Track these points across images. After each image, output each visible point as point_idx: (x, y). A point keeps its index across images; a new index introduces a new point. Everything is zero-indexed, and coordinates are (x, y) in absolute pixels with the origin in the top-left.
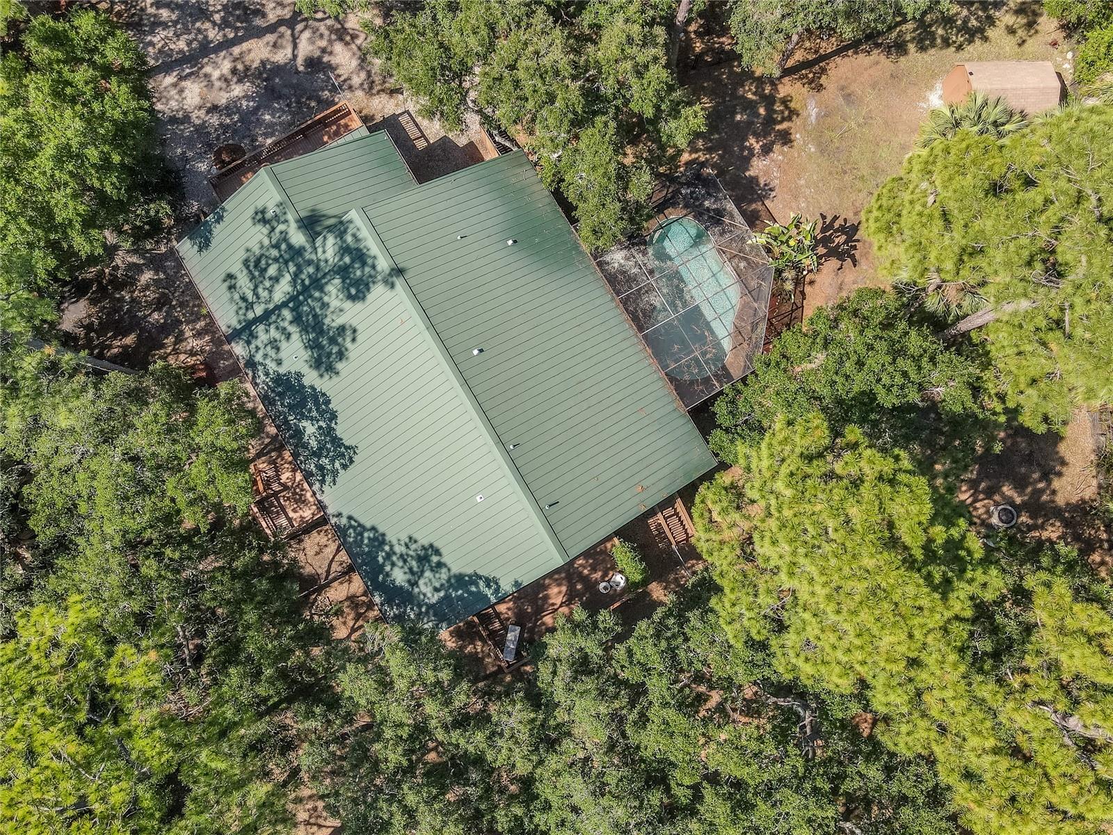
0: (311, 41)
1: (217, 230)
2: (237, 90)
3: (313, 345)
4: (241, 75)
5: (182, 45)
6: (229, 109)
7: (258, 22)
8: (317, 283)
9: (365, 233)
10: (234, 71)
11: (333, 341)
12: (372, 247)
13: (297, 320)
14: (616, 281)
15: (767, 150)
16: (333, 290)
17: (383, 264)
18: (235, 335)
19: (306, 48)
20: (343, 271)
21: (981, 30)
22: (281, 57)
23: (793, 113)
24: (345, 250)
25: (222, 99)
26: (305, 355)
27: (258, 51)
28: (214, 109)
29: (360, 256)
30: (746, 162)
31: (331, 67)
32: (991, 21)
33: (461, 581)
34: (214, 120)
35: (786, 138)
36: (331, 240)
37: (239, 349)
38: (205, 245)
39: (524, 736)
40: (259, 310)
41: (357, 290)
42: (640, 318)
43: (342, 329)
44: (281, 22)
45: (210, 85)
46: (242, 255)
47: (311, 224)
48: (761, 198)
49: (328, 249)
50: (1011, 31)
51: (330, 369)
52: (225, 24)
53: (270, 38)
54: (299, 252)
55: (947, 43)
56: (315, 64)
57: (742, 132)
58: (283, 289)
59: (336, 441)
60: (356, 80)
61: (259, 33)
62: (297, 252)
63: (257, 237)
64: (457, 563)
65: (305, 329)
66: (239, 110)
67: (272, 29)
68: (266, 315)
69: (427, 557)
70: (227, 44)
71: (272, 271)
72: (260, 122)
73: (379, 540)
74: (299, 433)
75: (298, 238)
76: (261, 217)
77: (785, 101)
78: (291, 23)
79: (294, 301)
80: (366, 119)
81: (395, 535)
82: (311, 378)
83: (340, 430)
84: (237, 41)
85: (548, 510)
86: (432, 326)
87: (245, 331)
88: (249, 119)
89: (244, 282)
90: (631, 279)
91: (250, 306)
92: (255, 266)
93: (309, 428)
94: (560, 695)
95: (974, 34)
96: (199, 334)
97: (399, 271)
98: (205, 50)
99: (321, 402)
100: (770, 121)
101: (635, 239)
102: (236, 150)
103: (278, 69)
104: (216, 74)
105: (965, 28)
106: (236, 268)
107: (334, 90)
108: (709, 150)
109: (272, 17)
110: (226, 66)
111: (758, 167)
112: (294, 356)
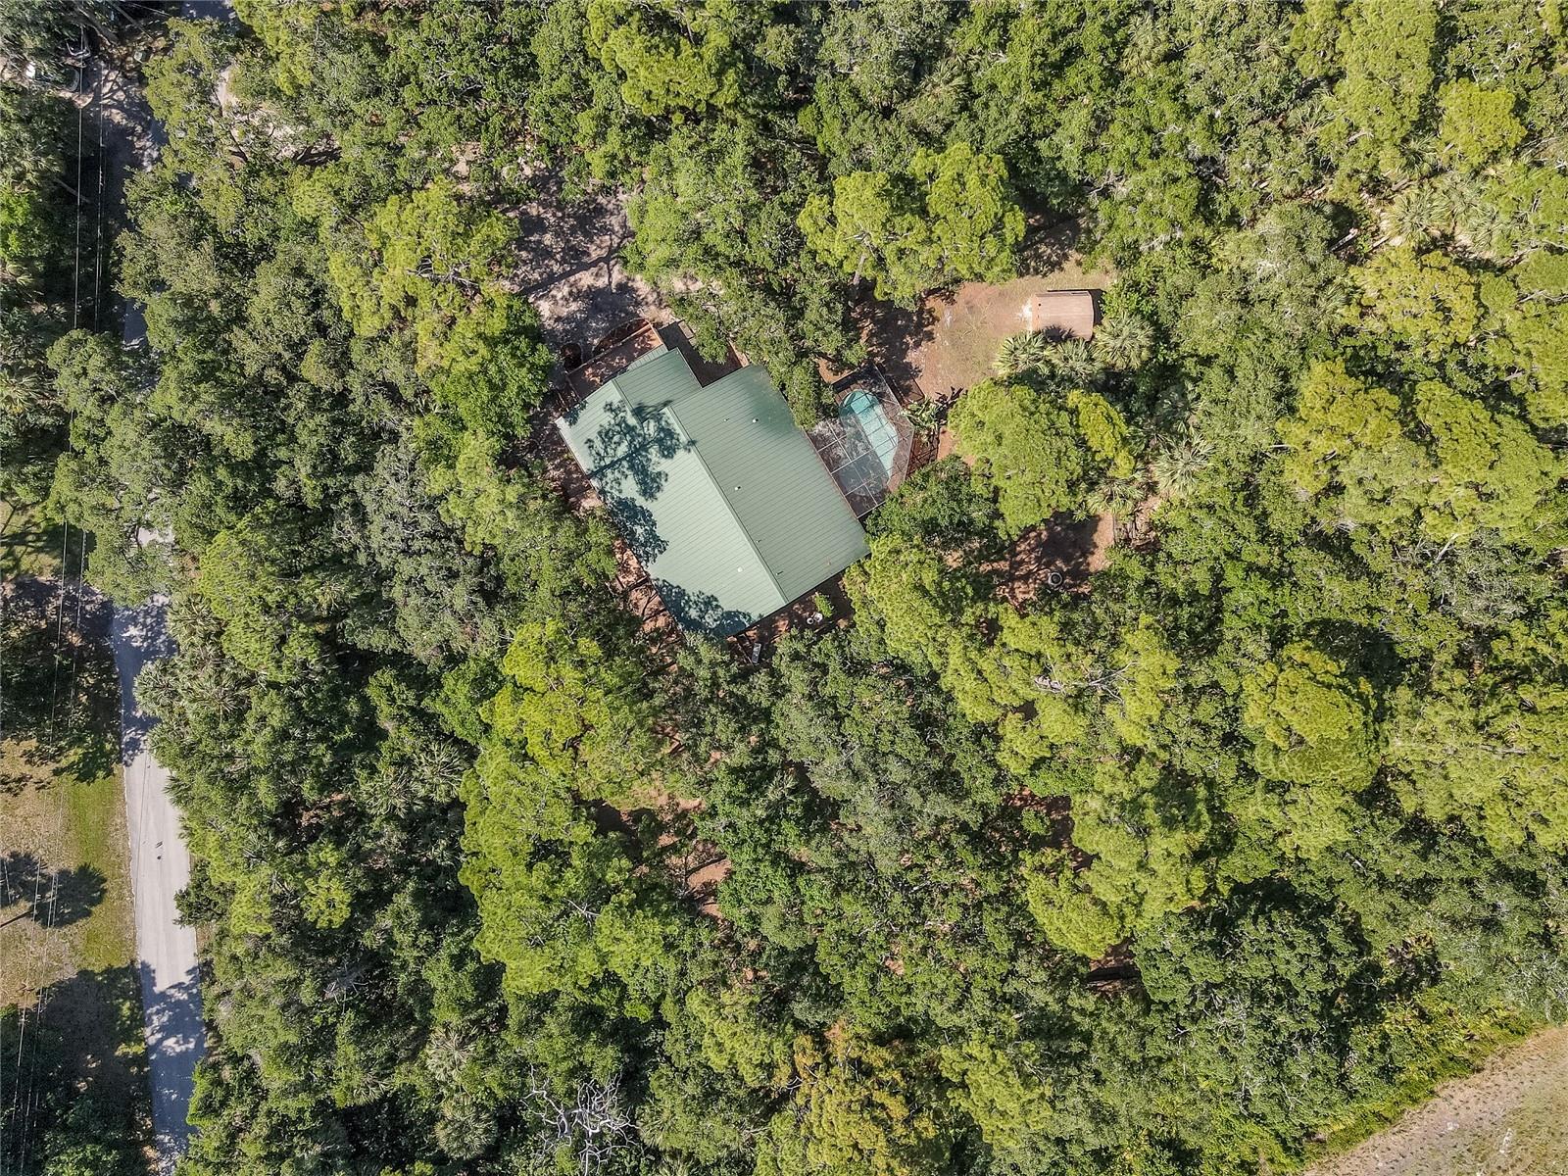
0: (620, 272)
1: (581, 413)
2: (574, 306)
3: (642, 483)
4: (575, 296)
5: (536, 276)
6: (569, 319)
7: (585, 259)
8: (644, 447)
9: (672, 421)
10: (571, 293)
11: (653, 480)
12: (677, 428)
13: (631, 467)
14: (817, 441)
15: (917, 345)
16: (654, 452)
17: (683, 439)
18: (593, 475)
19: (617, 276)
20: (660, 441)
21: (1059, 263)
22: (602, 282)
23: (936, 319)
24: (661, 429)
25: (564, 312)
26: (637, 488)
27: (586, 279)
28: (559, 319)
29: (670, 433)
30: (904, 353)
31: (634, 290)
32: (1066, 257)
33: (729, 615)
34: (560, 327)
35: (930, 336)
36: (652, 423)
37: (594, 483)
38: (573, 421)
39: (766, 688)
40: (608, 461)
41: (668, 452)
42: (831, 463)
43: (659, 474)
44: (600, 259)
45: (556, 303)
46: (597, 428)
47: (639, 412)
48: (913, 377)
49: (651, 428)
50: (1079, 264)
51: (652, 496)
52: (563, 261)
53: (594, 270)
54: (633, 428)
55: (1037, 272)
56: (624, 288)
57: (902, 332)
58: (622, 450)
59: (656, 538)
60: (650, 299)
61: (586, 267)
62: (632, 429)
63: (607, 419)
64: (727, 604)
65: (636, 473)
66: (575, 320)
67: (595, 264)
68: (613, 464)
69: (710, 602)
70: (566, 275)
71: (616, 438)
72: (589, 328)
73: (682, 593)
74: (633, 533)
75: (632, 421)
76: (609, 408)
77: (930, 312)
78: (607, 260)
79: (630, 457)
80: (656, 326)
81: (691, 590)
82: (640, 501)
83: (658, 532)
84: (572, 273)
85: (778, 577)
86: (712, 474)
87: (599, 473)
88: (582, 325)
89: (598, 444)
90: (826, 440)
91: (602, 458)
92: (606, 435)
93: (639, 530)
94: (783, 669)
95: (1055, 266)
96: (556, 468)
97: (693, 443)
98: (551, 279)
99: (646, 516)
100: (920, 325)
101: (829, 412)
102: (574, 347)
103: (600, 292)
104: (559, 296)
105: (1048, 262)
106: (593, 436)
107: (638, 304)
108: (880, 345)
109: (594, 256)
110: (566, 290)
111: (912, 357)
112: (630, 488)
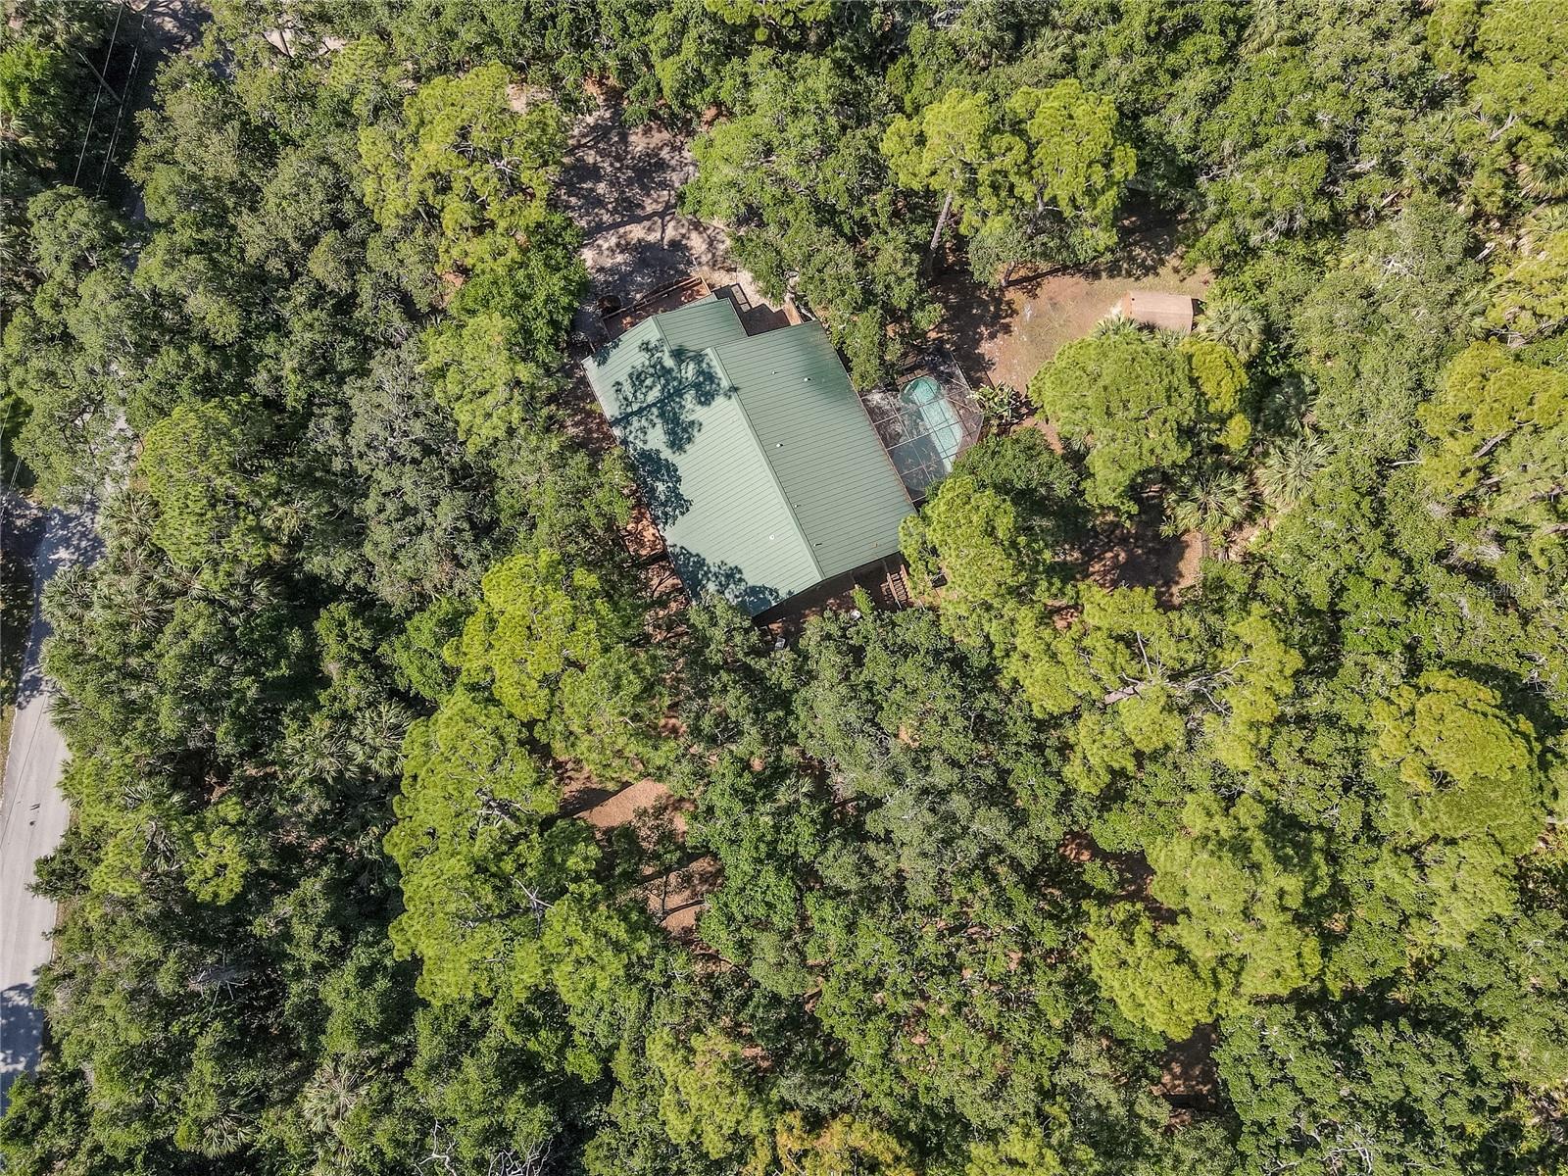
0: (676, 228)
1: (613, 353)
2: (620, 258)
3: (671, 433)
4: (623, 248)
5: (583, 223)
6: (612, 271)
7: (639, 212)
8: (679, 392)
9: (714, 363)
10: (618, 245)
11: (685, 430)
12: (719, 372)
13: (662, 415)
14: (874, 413)
15: (992, 336)
16: (689, 399)
17: (725, 384)
18: (616, 422)
19: (671, 233)
20: (697, 386)
21: (1154, 268)
22: (653, 237)
23: (1014, 312)
24: (701, 372)
25: (608, 263)
26: (664, 438)
27: (636, 232)
28: (601, 270)
29: (710, 377)
30: (977, 343)
31: (687, 248)
32: (1162, 262)
33: (753, 591)
34: (601, 277)
35: (1007, 329)
36: (692, 366)
37: (617, 432)
38: (602, 362)
40: (635, 407)
41: (706, 398)
42: (888, 439)
43: (692, 423)
44: (655, 214)
45: (600, 253)
46: (629, 370)
47: (679, 354)
48: (985, 369)
49: (689, 371)
50: (1176, 271)
51: (681, 448)
52: (615, 211)
53: (647, 224)
54: (670, 371)
55: (1129, 274)
56: (676, 245)
57: (978, 320)
58: (654, 394)
59: (679, 497)
60: (704, 259)
61: (639, 220)
62: (668, 372)
63: (641, 360)
64: (752, 578)
65: (666, 421)
66: (619, 272)
67: (648, 217)
68: (641, 410)
69: (732, 575)
70: (615, 226)
71: (648, 382)
72: (633, 282)
73: (701, 563)
74: (653, 490)
75: (669, 363)
76: (645, 347)
77: (1009, 303)
78: (662, 215)
79: (661, 403)
80: (711, 286)
81: (712, 560)
82: (666, 454)
83: (682, 489)
84: (623, 224)
85: (816, 549)
86: (752, 426)
87: (624, 420)
88: (625, 279)
89: (627, 389)
90: (883, 413)
91: (629, 404)
92: (637, 378)
93: (661, 487)
94: (812, 650)
95: (1150, 270)
96: (576, 425)
97: (736, 389)
98: (599, 228)
99: (672, 472)
100: (997, 316)
101: (891, 387)
102: (614, 299)
103: (650, 246)
104: (606, 246)
105: (1142, 265)
106: (623, 378)
107: (689, 263)
108: (951, 332)
109: (649, 209)
110: (613, 241)
111: (985, 348)
112: (656, 439)
